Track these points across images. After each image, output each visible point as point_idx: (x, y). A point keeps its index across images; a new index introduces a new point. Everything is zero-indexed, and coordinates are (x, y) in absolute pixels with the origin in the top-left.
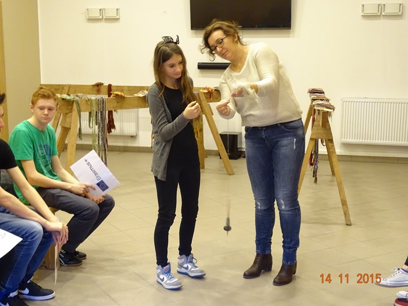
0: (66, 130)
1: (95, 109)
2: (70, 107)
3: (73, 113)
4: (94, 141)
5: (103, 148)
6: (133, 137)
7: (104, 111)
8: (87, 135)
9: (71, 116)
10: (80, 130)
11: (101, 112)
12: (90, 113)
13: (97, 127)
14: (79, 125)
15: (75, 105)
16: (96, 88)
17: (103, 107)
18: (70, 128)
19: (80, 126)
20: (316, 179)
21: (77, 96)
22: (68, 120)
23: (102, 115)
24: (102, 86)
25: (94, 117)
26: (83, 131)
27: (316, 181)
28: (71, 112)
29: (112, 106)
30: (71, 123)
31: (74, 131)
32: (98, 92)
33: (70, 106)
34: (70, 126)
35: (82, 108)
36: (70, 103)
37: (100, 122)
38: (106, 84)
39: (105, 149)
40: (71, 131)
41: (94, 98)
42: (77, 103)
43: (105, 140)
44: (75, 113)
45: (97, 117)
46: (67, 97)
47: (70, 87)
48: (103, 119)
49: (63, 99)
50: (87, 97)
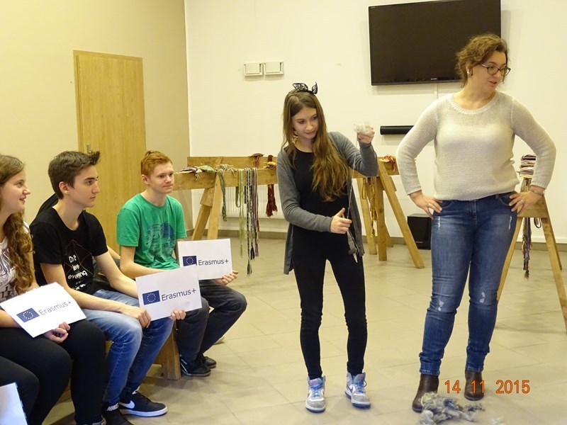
0: (206, 210)
1: (243, 183)
2: (213, 181)
3: (216, 187)
4: (241, 224)
5: (253, 232)
7: (255, 186)
8: (234, 219)
9: (213, 192)
10: (224, 209)
11: (251, 187)
12: (237, 188)
13: (245, 205)
14: (222, 202)
15: (218, 178)
16: (254, 160)
17: (253, 181)
18: (211, 207)
19: (225, 204)
20: (527, 272)
21: (221, 167)
22: (209, 196)
23: (251, 190)
24: (261, 158)
25: (242, 193)
27: (527, 275)
28: (213, 187)
29: (264, 179)
30: (212, 200)
31: (216, 211)
32: (257, 164)
33: (212, 179)
34: (212, 204)
35: (227, 181)
36: (211, 176)
37: (249, 199)
38: (266, 155)
39: (256, 234)
40: (213, 210)
41: (242, 170)
42: (221, 175)
43: (256, 222)
44: (218, 188)
45: (245, 193)
46: (209, 168)
47: (223, 160)
48: (254, 196)
49: (204, 171)
50: (232, 169)
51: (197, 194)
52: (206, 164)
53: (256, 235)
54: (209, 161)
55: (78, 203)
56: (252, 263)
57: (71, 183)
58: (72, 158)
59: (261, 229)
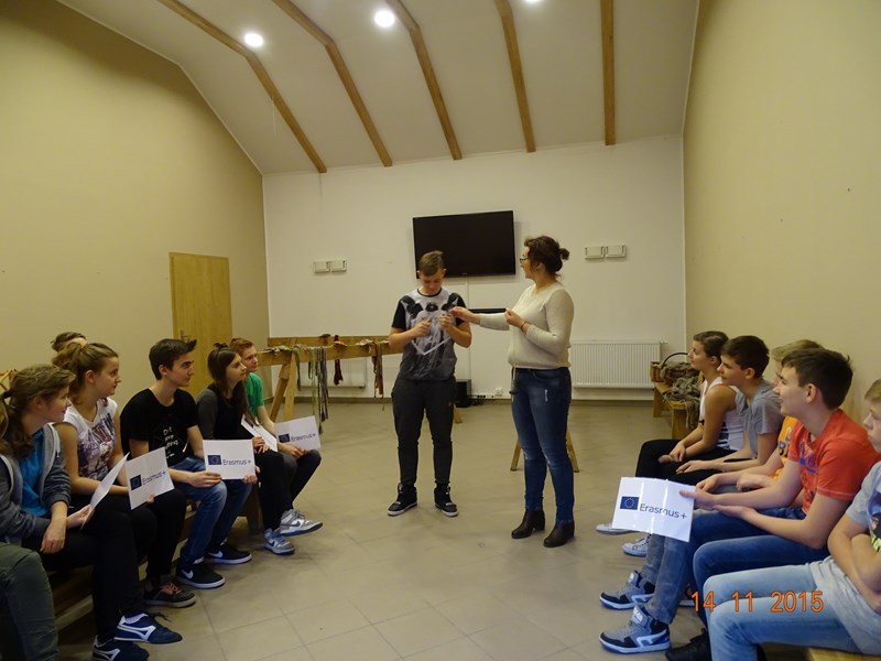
0: (284, 382)
1: (314, 359)
2: (289, 358)
4: (313, 393)
5: (324, 398)
6: (362, 388)
7: (324, 361)
8: (307, 388)
9: (290, 367)
10: (299, 381)
11: (321, 362)
12: (310, 363)
13: (316, 377)
14: (297, 375)
15: (293, 356)
16: (323, 340)
17: (323, 358)
18: (288, 380)
19: (299, 377)
21: (296, 347)
22: (286, 371)
23: (321, 365)
24: (329, 338)
25: (314, 367)
26: (302, 384)
28: (289, 363)
29: (332, 356)
30: (289, 374)
31: (292, 382)
32: (326, 343)
34: (288, 377)
35: (301, 358)
36: (287, 355)
37: (320, 372)
38: (333, 335)
40: (289, 383)
41: (312, 348)
42: (296, 353)
43: (325, 390)
44: (293, 363)
45: (316, 367)
46: (285, 348)
47: (297, 340)
48: (324, 370)
49: (281, 350)
50: (305, 348)
51: (276, 370)
52: (284, 344)
53: (326, 400)
54: (285, 341)
55: (173, 383)
56: (323, 424)
57: (170, 366)
58: (172, 345)
59: (330, 396)
